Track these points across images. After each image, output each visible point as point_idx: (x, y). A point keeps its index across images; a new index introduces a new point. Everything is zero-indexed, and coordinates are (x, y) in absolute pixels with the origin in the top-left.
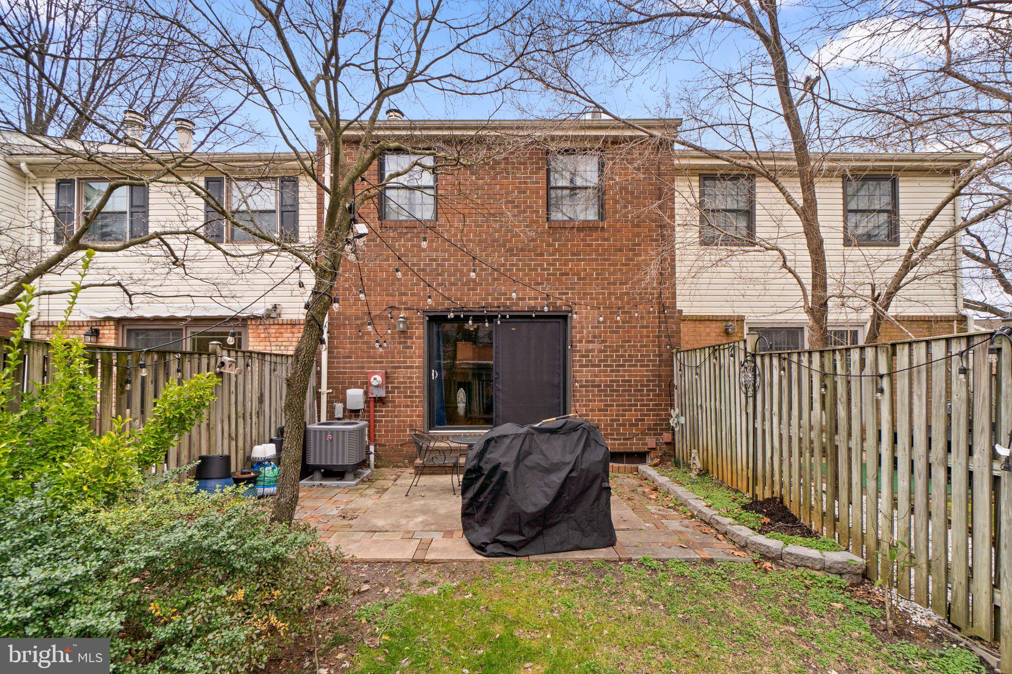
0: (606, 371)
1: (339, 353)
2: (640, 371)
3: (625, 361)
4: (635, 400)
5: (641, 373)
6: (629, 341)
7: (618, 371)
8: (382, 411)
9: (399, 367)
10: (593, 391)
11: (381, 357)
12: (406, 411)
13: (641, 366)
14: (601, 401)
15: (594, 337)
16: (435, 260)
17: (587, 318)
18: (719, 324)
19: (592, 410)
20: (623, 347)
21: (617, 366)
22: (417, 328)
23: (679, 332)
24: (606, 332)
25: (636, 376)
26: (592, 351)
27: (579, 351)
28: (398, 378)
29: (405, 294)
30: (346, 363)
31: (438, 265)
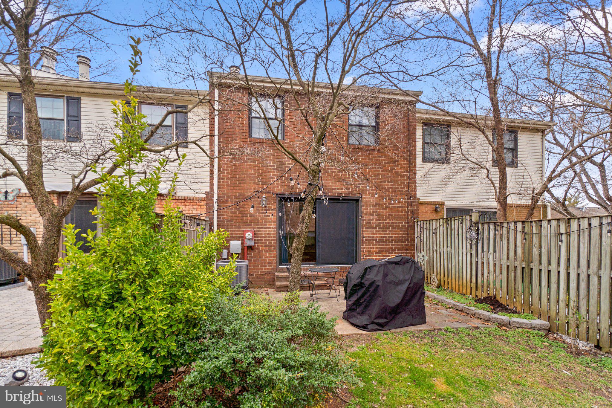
0: (379, 231)
1: (224, 218)
2: (397, 231)
3: (390, 226)
4: (395, 248)
5: (398, 232)
6: (392, 215)
7: (386, 231)
8: (251, 254)
9: (262, 228)
10: (372, 242)
11: (250, 221)
12: (266, 254)
13: (398, 229)
14: (377, 248)
15: (374, 212)
16: (284, 164)
17: (370, 201)
18: (432, 206)
19: (372, 253)
20: (389, 218)
21: (385, 228)
22: (273, 204)
23: (418, 210)
24: (380, 209)
25: (395, 234)
26: (372, 220)
27: (365, 220)
28: (261, 234)
29: (265, 184)
30: (228, 225)
31: (285, 167)
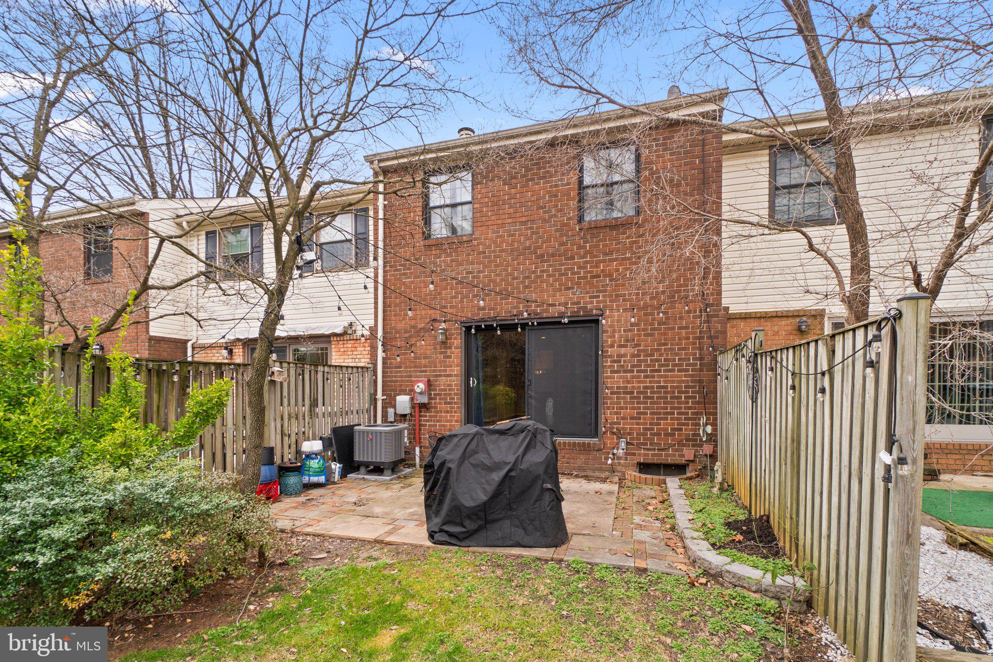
0: (639, 377)
1: (391, 363)
2: (677, 376)
3: (661, 366)
4: (672, 408)
5: (679, 378)
6: (665, 344)
7: (653, 377)
8: (426, 416)
9: (440, 376)
10: (624, 398)
11: (425, 366)
12: (446, 417)
13: (679, 371)
14: (633, 408)
15: (627, 341)
16: (471, 273)
17: (619, 321)
18: (791, 320)
19: (623, 418)
20: (658, 350)
21: (651, 371)
22: (455, 339)
23: (724, 332)
24: (639, 335)
25: (673, 382)
26: (625, 355)
27: (610, 356)
28: (439, 385)
29: (445, 307)
30: (397, 372)
31: (474, 277)
